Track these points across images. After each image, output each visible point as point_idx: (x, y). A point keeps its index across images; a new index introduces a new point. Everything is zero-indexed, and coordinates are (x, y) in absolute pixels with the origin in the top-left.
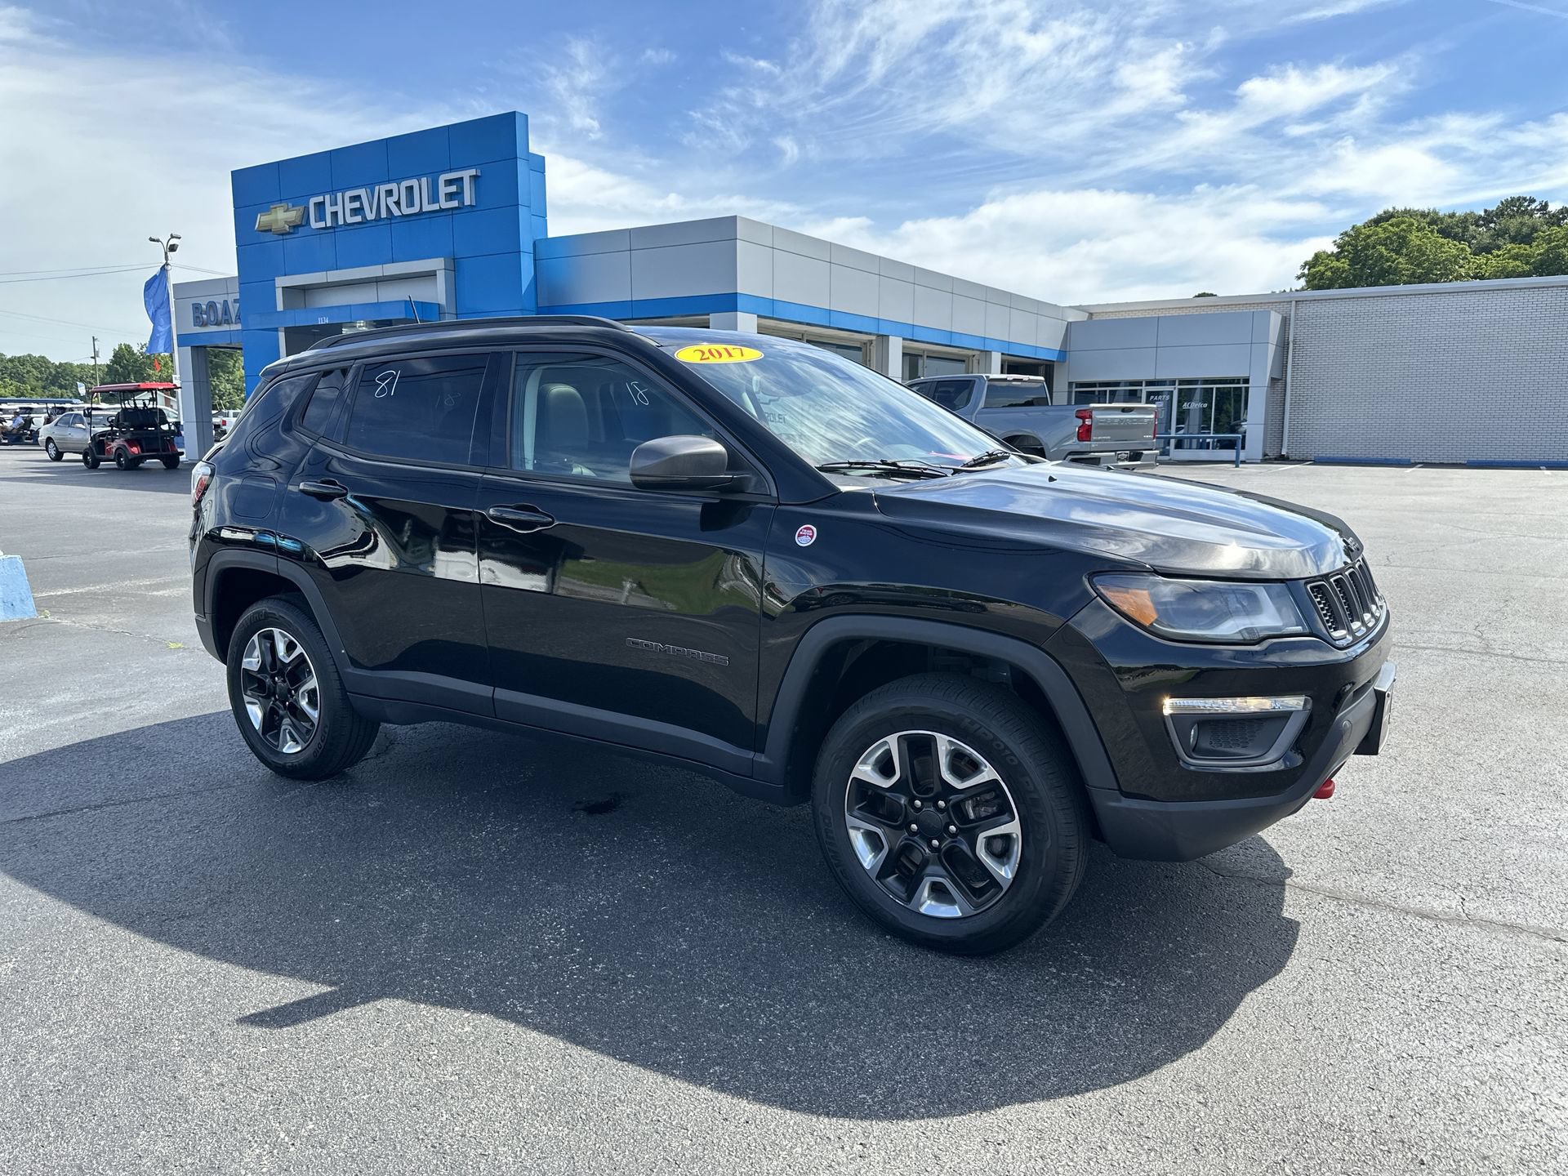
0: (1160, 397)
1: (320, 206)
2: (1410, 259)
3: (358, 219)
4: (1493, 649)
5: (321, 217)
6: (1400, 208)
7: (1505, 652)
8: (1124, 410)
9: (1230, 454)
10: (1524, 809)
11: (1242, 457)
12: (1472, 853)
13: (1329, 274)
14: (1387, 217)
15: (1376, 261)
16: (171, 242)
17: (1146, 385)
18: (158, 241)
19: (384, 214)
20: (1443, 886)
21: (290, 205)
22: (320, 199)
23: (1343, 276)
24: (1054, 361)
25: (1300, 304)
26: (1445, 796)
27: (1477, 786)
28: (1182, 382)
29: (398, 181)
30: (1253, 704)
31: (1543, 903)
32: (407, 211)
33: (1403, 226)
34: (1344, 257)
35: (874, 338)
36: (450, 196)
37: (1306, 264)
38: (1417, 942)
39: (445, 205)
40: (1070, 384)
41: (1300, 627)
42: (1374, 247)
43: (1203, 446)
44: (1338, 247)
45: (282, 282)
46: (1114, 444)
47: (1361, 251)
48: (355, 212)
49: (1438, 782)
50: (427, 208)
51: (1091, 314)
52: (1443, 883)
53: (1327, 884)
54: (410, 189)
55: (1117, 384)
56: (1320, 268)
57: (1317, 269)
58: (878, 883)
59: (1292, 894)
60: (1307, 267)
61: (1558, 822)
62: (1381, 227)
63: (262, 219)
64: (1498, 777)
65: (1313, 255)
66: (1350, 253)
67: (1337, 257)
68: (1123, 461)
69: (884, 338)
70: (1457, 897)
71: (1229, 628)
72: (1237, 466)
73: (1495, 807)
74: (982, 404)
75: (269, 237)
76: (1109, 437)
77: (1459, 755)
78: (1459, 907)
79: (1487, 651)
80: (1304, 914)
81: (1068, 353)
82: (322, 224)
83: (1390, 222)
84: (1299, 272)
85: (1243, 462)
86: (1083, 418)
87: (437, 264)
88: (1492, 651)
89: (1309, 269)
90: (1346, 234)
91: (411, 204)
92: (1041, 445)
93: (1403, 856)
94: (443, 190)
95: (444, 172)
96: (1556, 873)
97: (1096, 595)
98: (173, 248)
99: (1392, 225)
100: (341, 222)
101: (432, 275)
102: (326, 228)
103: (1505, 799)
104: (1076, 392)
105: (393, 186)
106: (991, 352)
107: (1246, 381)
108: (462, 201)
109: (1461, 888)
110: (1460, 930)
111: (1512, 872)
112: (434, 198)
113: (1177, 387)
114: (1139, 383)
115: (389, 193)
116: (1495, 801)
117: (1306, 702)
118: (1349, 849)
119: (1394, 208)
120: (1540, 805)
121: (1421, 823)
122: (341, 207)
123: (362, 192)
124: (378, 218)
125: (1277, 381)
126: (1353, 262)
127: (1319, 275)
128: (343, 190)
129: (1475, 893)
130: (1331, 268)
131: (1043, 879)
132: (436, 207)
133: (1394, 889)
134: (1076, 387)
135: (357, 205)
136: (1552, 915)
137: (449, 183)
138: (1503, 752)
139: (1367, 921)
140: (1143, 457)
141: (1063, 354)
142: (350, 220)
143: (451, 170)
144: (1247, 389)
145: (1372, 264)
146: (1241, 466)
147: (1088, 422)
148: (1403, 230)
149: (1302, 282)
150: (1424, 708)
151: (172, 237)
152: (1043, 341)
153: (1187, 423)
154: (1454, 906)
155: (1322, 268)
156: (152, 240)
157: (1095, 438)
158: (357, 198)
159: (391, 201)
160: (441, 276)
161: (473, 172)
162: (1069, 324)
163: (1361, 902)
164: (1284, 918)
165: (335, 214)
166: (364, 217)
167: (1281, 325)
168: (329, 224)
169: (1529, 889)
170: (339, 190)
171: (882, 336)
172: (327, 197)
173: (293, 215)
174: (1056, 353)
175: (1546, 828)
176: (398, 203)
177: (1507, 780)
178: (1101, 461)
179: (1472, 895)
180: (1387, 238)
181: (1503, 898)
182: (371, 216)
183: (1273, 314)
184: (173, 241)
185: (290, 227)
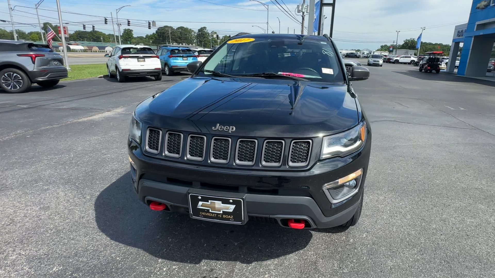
5: (493, 3)
45: (477, 23)
63: (478, 5)
75: (479, 10)
173: (486, 3)
185: (485, 7)
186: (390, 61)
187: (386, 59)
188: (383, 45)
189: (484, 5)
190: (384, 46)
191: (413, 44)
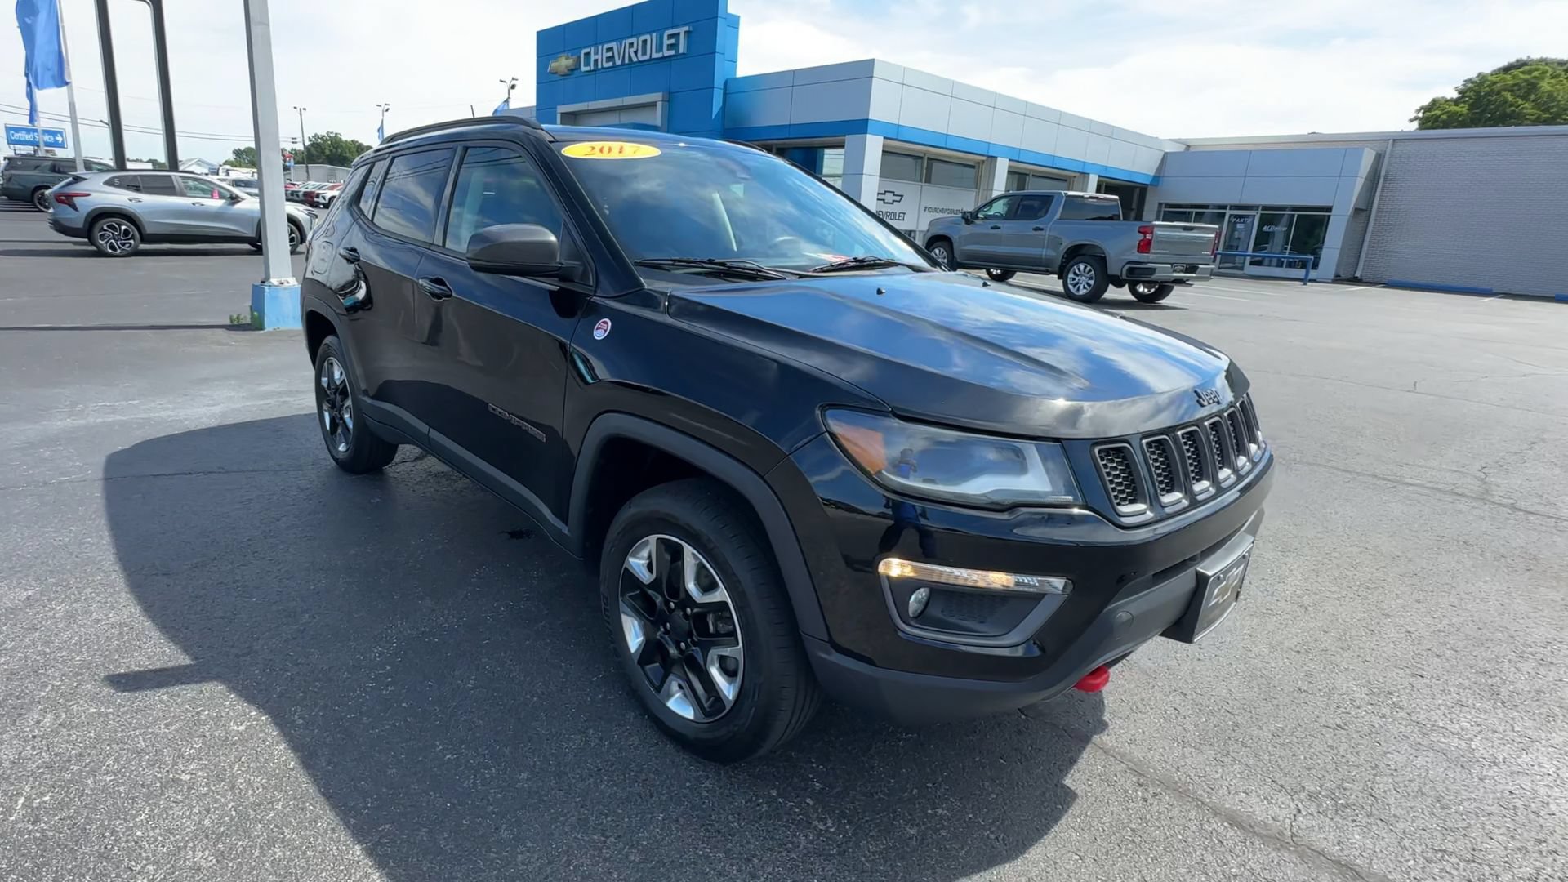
0: (1242, 220)
1: (588, 55)
2: (1537, 104)
3: (611, 64)
4: (1492, 495)
5: (587, 64)
6: (1536, 56)
7: (1505, 500)
8: (1185, 229)
9: (1301, 273)
10: (1440, 701)
11: (1310, 277)
12: (1341, 750)
13: (1444, 117)
14: (1519, 65)
15: (1498, 106)
16: (512, 83)
17: (1230, 209)
18: (505, 82)
19: (627, 61)
20: (1281, 786)
21: (570, 54)
22: (587, 50)
23: (1460, 119)
24: (1147, 185)
25: (1398, 144)
26: (1344, 665)
27: (1392, 659)
28: (1265, 208)
29: (637, 35)
30: (998, 579)
31: (1406, 842)
32: (641, 58)
33: (1535, 74)
34: (1464, 102)
35: (984, 158)
36: (671, 47)
37: (1422, 108)
38: (1208, 857)
39: (667, 53)
40: (1160, 204)
41: (1071, 497)
42: (1499, 93)
43: (1280, 264)
44: (1460, 93)
45: (561, 109)
46: (1173, 258)
47: (1484, 97)
48: (609, 59)
49: (1345, 646)
50: (655, 55)
51: (1188, 146)
52: (1282, 782)
53: (1138, 753)
54: (645, 42)
55: (1206, 207)
56: (1436, 112)
57: (1433, 113)
58: (639, 667)
59: (1091, 756)
60: (1422, 111)
61: (1479, 728)
62: (1510, 74)
63: (553, 65)
64: (1425, 653)
65: (1430, 100)
66: (1471, 98)
67: (1456, 102)
68: (1179, 272)
69: (993, 159)
70: (1292, 806)
71: (979, 487)
72: (1305, 284)
73: (1402, 691)
74: (1058, 215)
75: (556, 77)
76: (1167, 252)
77: (1388, 616)
78: (1288, 821)
79: (1484, 497)
80: (1089, 785)
81: (1161, 179)
82: (587, 69)
83: (1521, 70)
84: (1413, 115)
85: (1311, 281)
86: (1144, 233)
87: (656, 97)
88: (1489, 498)
89: (1424, 113)
90: (1470, 81)
91: (644, 53)
92: (1104, 253)
93: (1251, 735)
94: (666, 42)
95: (668, 28)
96: (1445, 801)
97: (825, 430)
98: (513, 87)
99: (1523, 73)
100: (600, 66)
101: (653, 105)
102: (590, 71)
103: (1419, 683)
104: (1165, 212)
105: (634, 40)
106: (1088, 174)
107: (1329, 209)
108: (677, 50)
109: (1303, 795)
110: (1274, 854)
111: (1384, 783)
112: (660, 49)
113: (1260, 212)
114: (1224, 207)
115: (631, 45)
116: (1406, 684)
117: (1066, 585)
118: (1190, 712)
119: (1529, 57)
120: (1464, 700)
121: (1296, 695)
122: (600, 56)
123: (614, 45)
124: (623, 64)
125: (1361, 212)
126: (1472, 107)
127: (1434, 117)
128: (602, 43)
129: (1319, 805)
130: (1448, 112)
131: (755, 711)
132: (660, 55)
133: (1216, 777)
134: (1165, 207)
135: (610, 54)
136: (1411, 863)
137: (670, 37)
138: (1446, 622)
139: (1160, 813)
140: (1199, 270)
141: (1157, 179)
142: (606, 65)
143: (672, 28)
144: (1329, 216)
145: (1493, 109)
146: (1309, 284)
147: (1148, 237)
148: (1535, 77)
149: (1415, 125)
150: (1373, 553)
151: (513, 79)
152: (1138, 166)
153: (1270, 244)
154: (1281, 818)
155: (1438, 112)
156: (501, 81)
157: (1153, 251)
158: (610, 49)
159: (632, 50)
160: (659, 105)
161: (686, 28)
162: (1166, 154)
163: (1168, 785)
164: (1064, 786)
165: (596, 61)
166: (614, 63)
167: (1374, 160)
168: (592, 68)
169: (1395, 816)
170: (600, 44)
171: (992, 157)
172: (593, 49)
173: (570, 62)
174: (1150, 179)
175: (1458, 733)
176: (636, 53)
177: (1436, 659)
178: (1157, 271)
179: (1313, 809)
180: (1515, 85)
181: (1354, 821)
182: (618, 62)
183: (1367, 150)
184: (514, 82)
185: (569, 70)
186: (316, 200)
187: (298, 196)
188: (242, 149)
189: (567, 67)
190: (244, 151)
191: (339, 151)
